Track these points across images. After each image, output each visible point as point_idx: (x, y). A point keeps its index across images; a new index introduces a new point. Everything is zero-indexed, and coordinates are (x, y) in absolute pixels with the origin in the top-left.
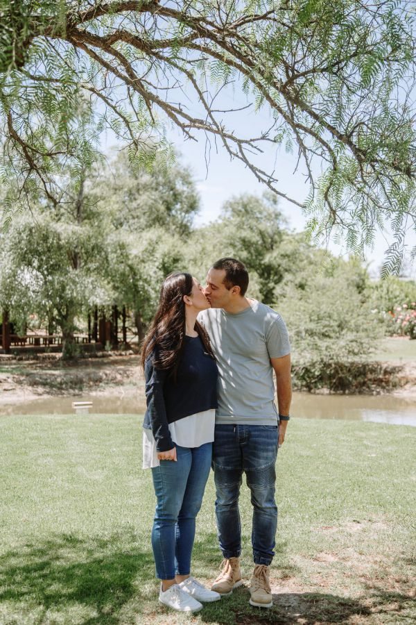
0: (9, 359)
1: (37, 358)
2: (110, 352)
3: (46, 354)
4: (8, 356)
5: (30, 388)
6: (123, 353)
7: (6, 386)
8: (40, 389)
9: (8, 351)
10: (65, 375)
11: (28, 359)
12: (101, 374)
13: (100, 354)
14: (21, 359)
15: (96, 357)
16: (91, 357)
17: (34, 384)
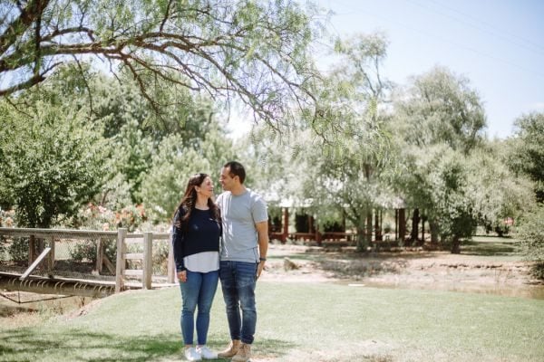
0: (319, 250)
1: (340, 251)
2: (402, 248)
3: (348, 248)
4: (318, 248)
5: (323, 272)
6: (414, 249)
7: (305, 270)
8: (330, 274)
9: (320, 245)
10: (353, 263)
11: (333, 251)
12: (382, 264)
13: (393, 249)
14: (328, 251)
15: (390, 251)
16: (385, 251)
17: (327, 269)
